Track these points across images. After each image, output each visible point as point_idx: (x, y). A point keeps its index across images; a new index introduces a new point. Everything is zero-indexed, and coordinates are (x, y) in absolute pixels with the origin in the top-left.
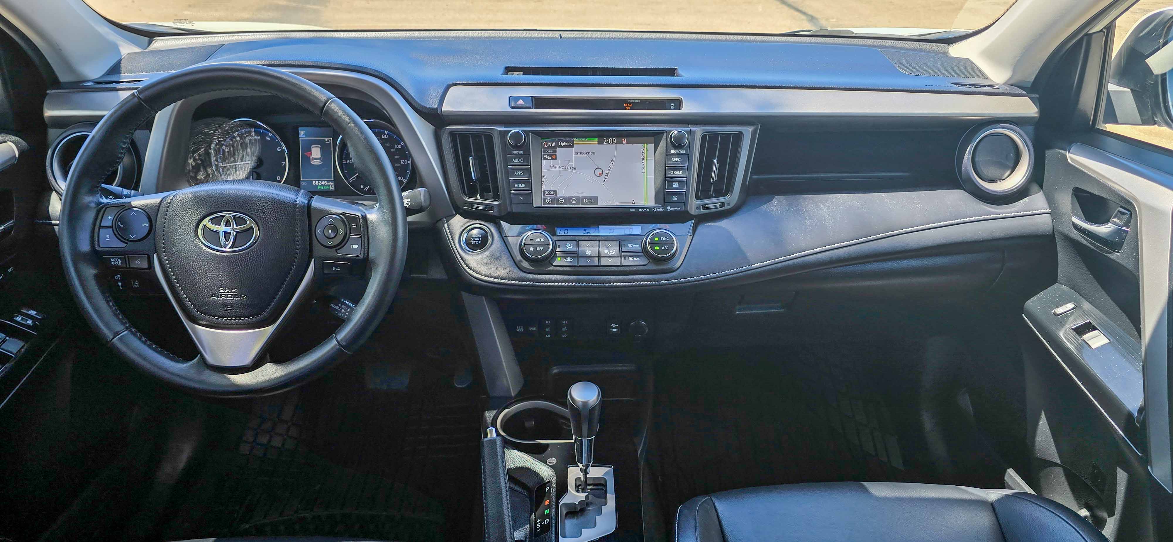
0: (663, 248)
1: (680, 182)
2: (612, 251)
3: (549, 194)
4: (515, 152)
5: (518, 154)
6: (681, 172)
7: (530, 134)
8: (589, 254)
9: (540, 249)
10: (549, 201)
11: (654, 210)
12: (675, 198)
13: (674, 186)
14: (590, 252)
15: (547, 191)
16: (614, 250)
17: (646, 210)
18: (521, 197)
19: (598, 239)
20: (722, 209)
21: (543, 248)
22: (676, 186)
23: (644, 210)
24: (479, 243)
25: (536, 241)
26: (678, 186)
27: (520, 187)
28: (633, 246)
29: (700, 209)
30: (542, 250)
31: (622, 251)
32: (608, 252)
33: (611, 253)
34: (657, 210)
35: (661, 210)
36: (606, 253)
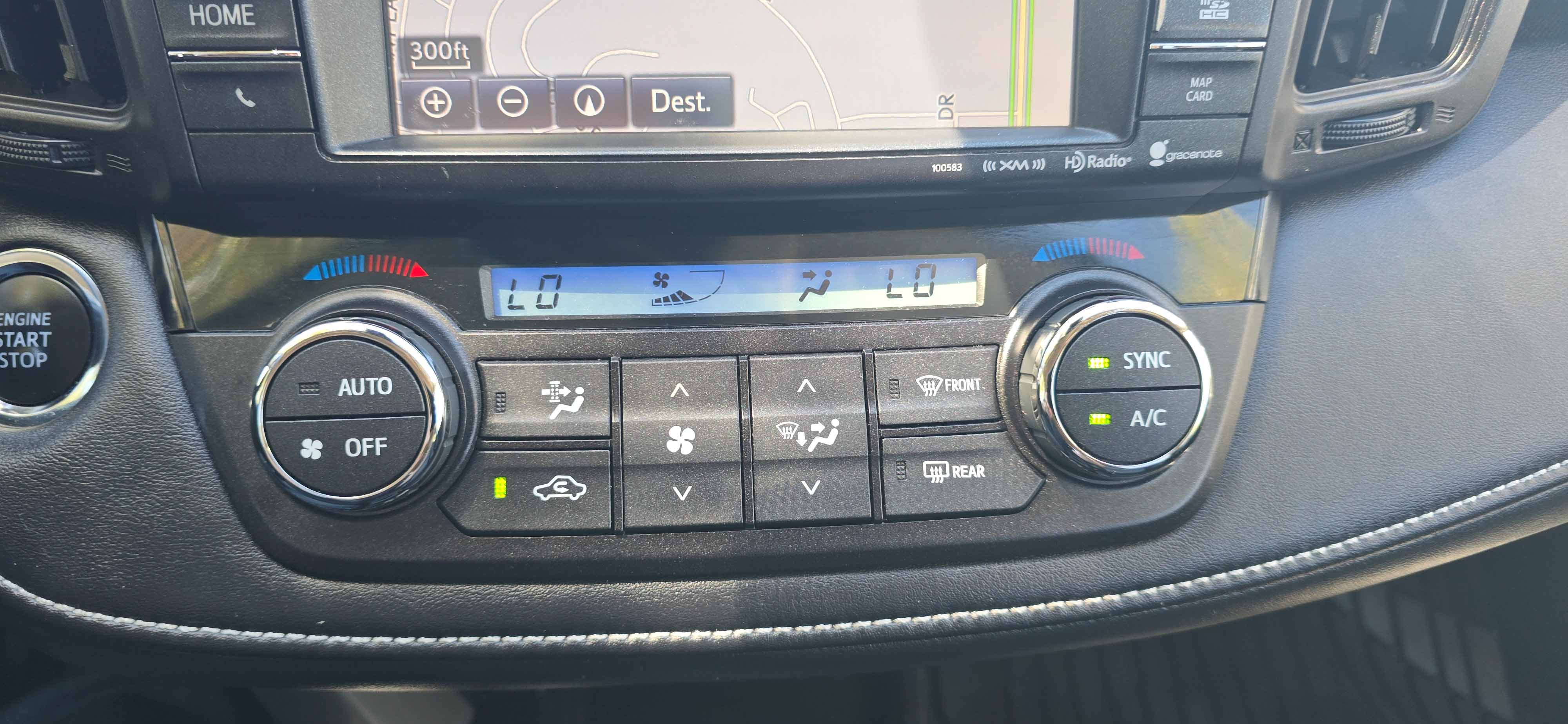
0: (1137, 418)
2: (819, 427)
3: (439, 61)
8: (687, 449)
9: (363, 446)
10: (436, 102)
12: (1201, 90)
13: (1203, 14)
14: (690, 434)
15: (422, 40)
16: (832, 417)
17: (1025, 163)
18: (239, 93)
19: (738, 349)
20: (1414, 137)
21: (381, 442)
22: (1214, 18)
23: (1017, 163)
24: (39, 365)
25: (341, 394)
26: (1226, 15)
27: (222, 28)
28: (947, 389)
29: (1310, 145)
30: (378, 453)
31: (881, 426)
32: (796, 437)
33: (817, 440)
34: (1089, 166)
35: (1116, 161)
36: (785, 438)
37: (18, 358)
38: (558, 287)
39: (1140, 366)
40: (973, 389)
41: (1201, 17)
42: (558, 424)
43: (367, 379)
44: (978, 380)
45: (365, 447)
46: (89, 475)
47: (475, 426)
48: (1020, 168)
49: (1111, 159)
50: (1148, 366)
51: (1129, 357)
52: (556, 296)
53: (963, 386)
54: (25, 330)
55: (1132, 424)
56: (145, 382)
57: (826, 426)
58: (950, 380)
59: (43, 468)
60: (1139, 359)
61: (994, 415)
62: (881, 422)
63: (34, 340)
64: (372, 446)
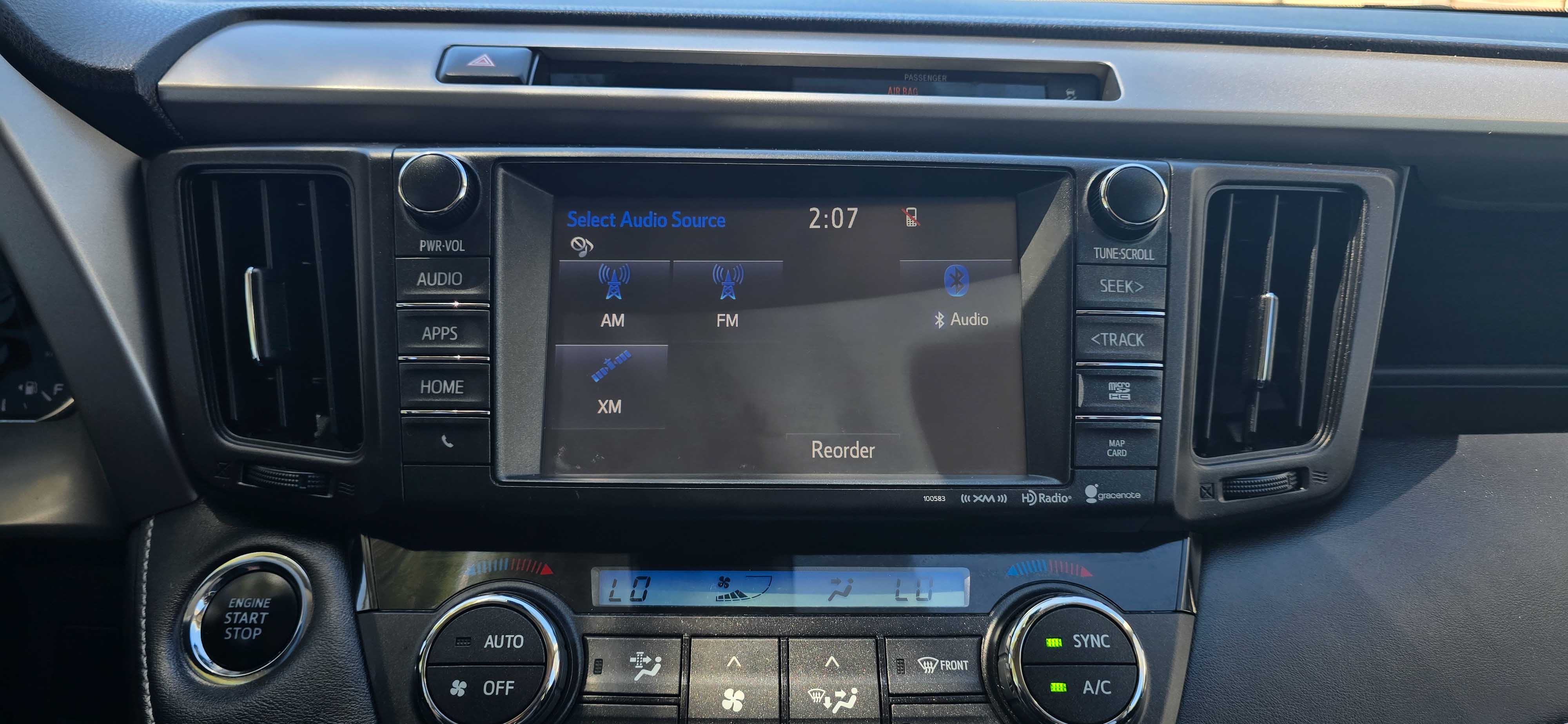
0: (1088, 687)
1: (1136, 379)
2: (841, 694)
4: (432, 245)
5: (443, 255)
6: (1138, 339)
7: (501, 171)
8: (738, 708)
9: (496, 687)
11: (1031, 498)
12: (1117, 449)
13: (1112, 397)
14: (740, 695)
16: (851, 686)
17: (992, 497)
18: (444, 438)
19: (780, 632)
20: (1298, 493)
21: (510, 685)
22: (1120, 399)
23: (985, 497)
24: (254, 638)
25: (485, 647)
26: (1129, 397)
27: (441, 395)
28: (942, 669)
29: (1213, 496)
30: (507, 694)
31: (890, 695)
32: (823, 700)
33: (840, 704)
34: (1040, 501)
35: (1059, 498)
36: (814, 701)
37: (240, 631)
38: (647, 586)
39: (1086, 646)
40: (962, 669)
41: (1110, 399)
42: (640, 685)
43: (507, 636)
44: (966, 662)
45: (498, 687)
46: (281, 716)
47: (577, 685)
48: (989, 501)
49: (1056, 496)
50: (1093, 646)
51: (1077, 638)
52: (646, 592)
53: (954, 667)
54: (249, 611)
55: (1085, 692)
56: (334, 647)
57: (847, 693)
58: (944, 661)
59: (246, 711)
60: (1086, 640)
61: (979, 689)
62: (890, 692)
63: (255, 619)
64: (503, 687)
